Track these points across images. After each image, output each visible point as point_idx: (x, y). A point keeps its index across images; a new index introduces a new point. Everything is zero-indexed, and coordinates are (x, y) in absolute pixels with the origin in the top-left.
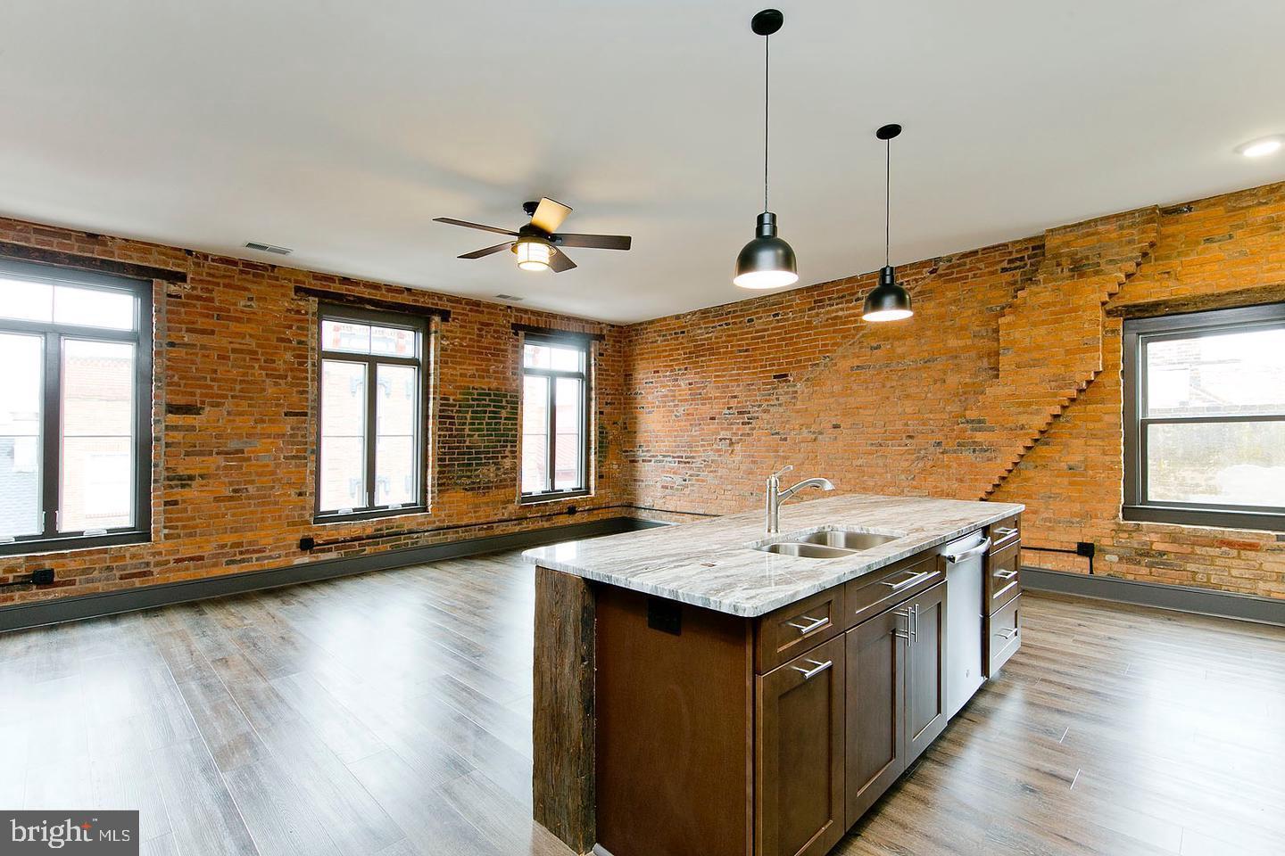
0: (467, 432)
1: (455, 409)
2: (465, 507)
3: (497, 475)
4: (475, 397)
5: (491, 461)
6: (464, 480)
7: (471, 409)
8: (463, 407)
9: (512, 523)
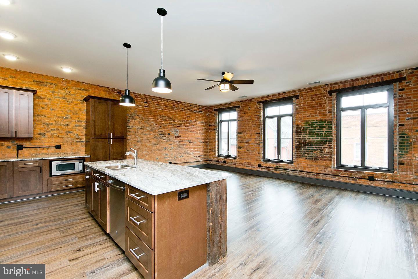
0: (307, 137)
1: (301, 129)
2: (306, 165)
3: (321, 155)
4: (310, 124)
5: (318, 149)
6: (305, 155)
7: (308, 129)
8: (305, 128)
9: (330, 176)
